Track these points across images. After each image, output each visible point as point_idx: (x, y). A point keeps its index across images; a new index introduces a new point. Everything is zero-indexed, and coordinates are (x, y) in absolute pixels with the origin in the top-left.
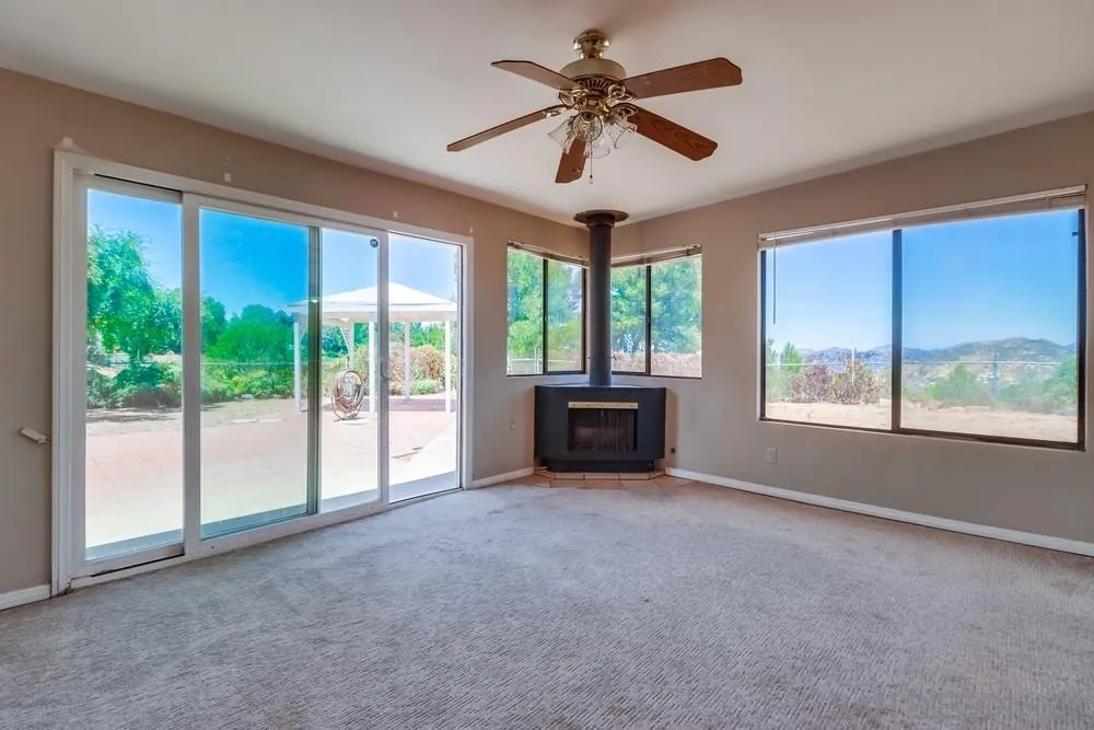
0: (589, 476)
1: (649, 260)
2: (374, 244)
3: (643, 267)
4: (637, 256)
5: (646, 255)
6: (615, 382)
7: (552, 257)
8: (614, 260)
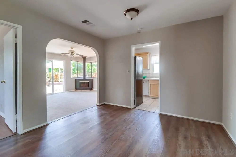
0: (82, 90)
1: (92, 62)
2: (51, 62)
3: (91, 63)
4: (90, 62)
5: (91, 62)
6: (86, 78)
7: (78, 62)
8: (86, 62)
